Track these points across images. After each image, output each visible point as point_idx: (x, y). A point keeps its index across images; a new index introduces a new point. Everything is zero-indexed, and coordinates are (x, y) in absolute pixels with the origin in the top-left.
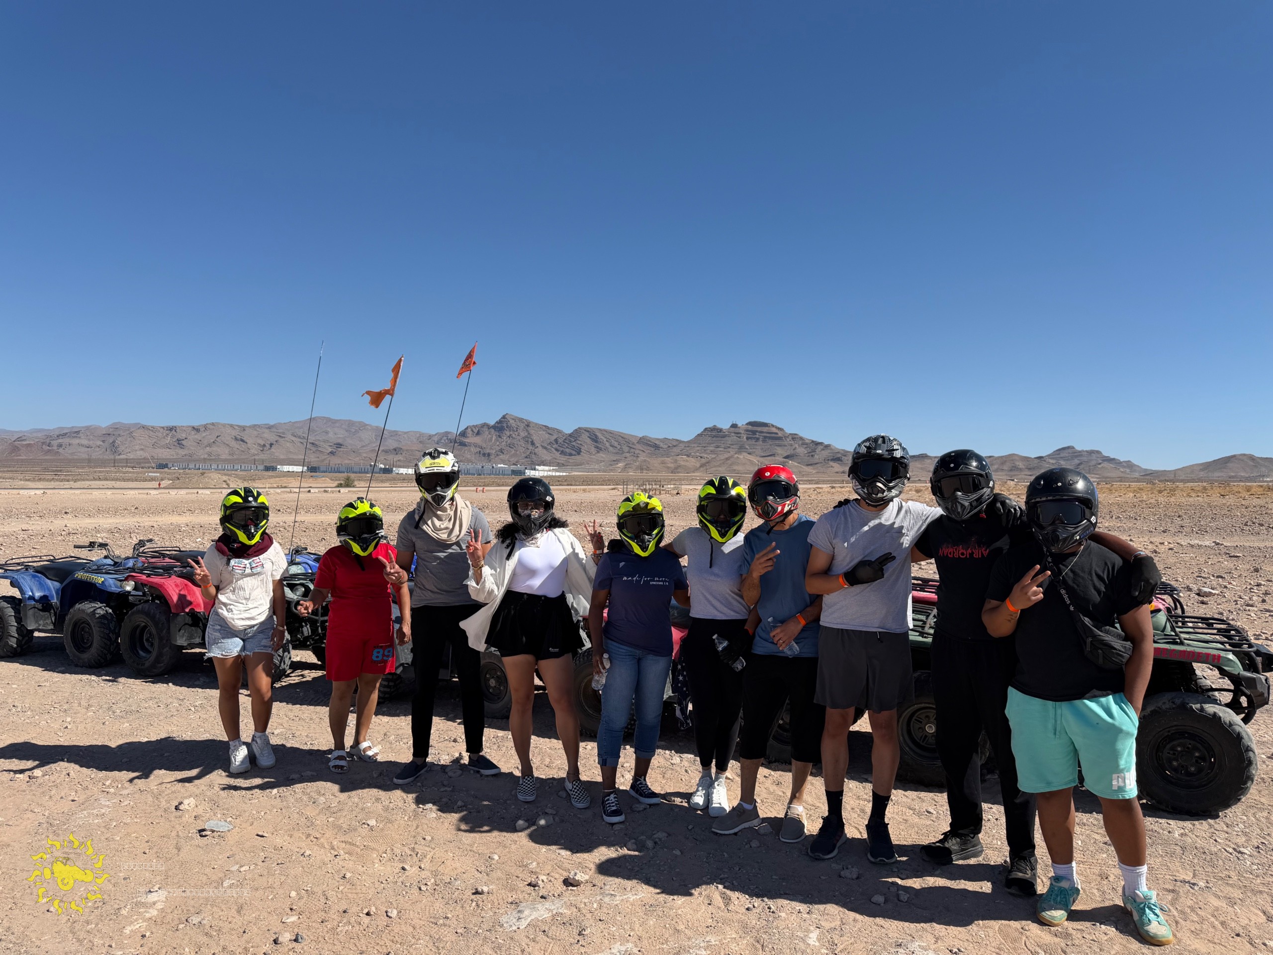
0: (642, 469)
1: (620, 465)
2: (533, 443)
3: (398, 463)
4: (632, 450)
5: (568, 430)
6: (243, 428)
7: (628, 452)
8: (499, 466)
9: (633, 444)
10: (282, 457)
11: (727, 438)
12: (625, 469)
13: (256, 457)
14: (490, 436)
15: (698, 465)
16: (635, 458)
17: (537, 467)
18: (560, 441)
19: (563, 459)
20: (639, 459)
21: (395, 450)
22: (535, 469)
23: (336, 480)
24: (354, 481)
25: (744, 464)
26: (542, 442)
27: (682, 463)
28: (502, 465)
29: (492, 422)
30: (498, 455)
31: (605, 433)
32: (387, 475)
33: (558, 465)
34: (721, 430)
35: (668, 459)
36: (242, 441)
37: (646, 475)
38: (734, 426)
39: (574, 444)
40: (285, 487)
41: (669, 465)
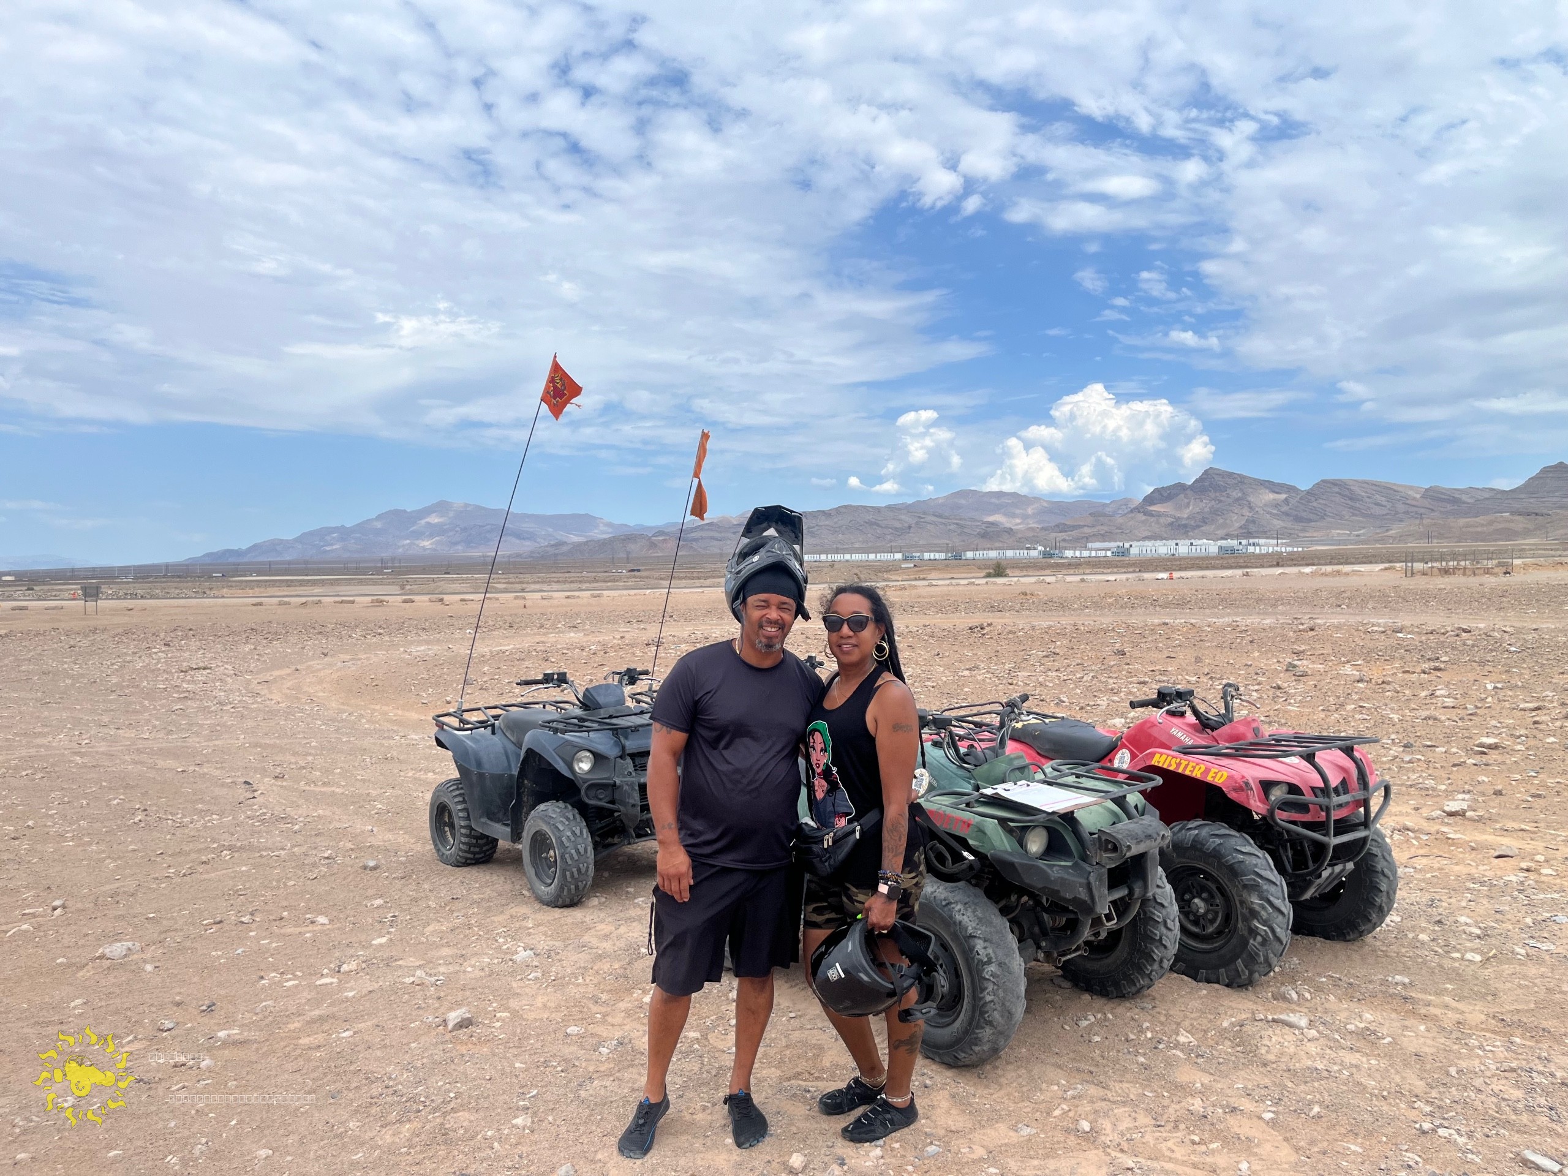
0: (1429, 537)
1: (1391, 532)
2: (1251, 508)
3: (1063, 544)
4: (1412, 509)
5: (1304, 486)
6: (878, 510)
7: (1407, 513)
8: (1201, 542)
9: (1414, 500)
10: (921, 542)
13: (893, 544)
14: (1186, 501)
15: (1532, 527)
16: (1417, 521)
18: (1292, 501)
19: (1297, 528)
20: (1426, 522)
21: (1057, 526)
22: (1254, 545)
23: (985, 568)
24: (1006, 568)
26: (1265, 505)
27: (1503, 525)
28: (1205, 541)
29: (1190, 482)
30: (1198, 527)
31: (1365, 485)
32: (1048, 560)
33: (1289, 536)
35: (1477, 519)
36: (878, 525)
39: (1315, 504)
40: (924, 579)
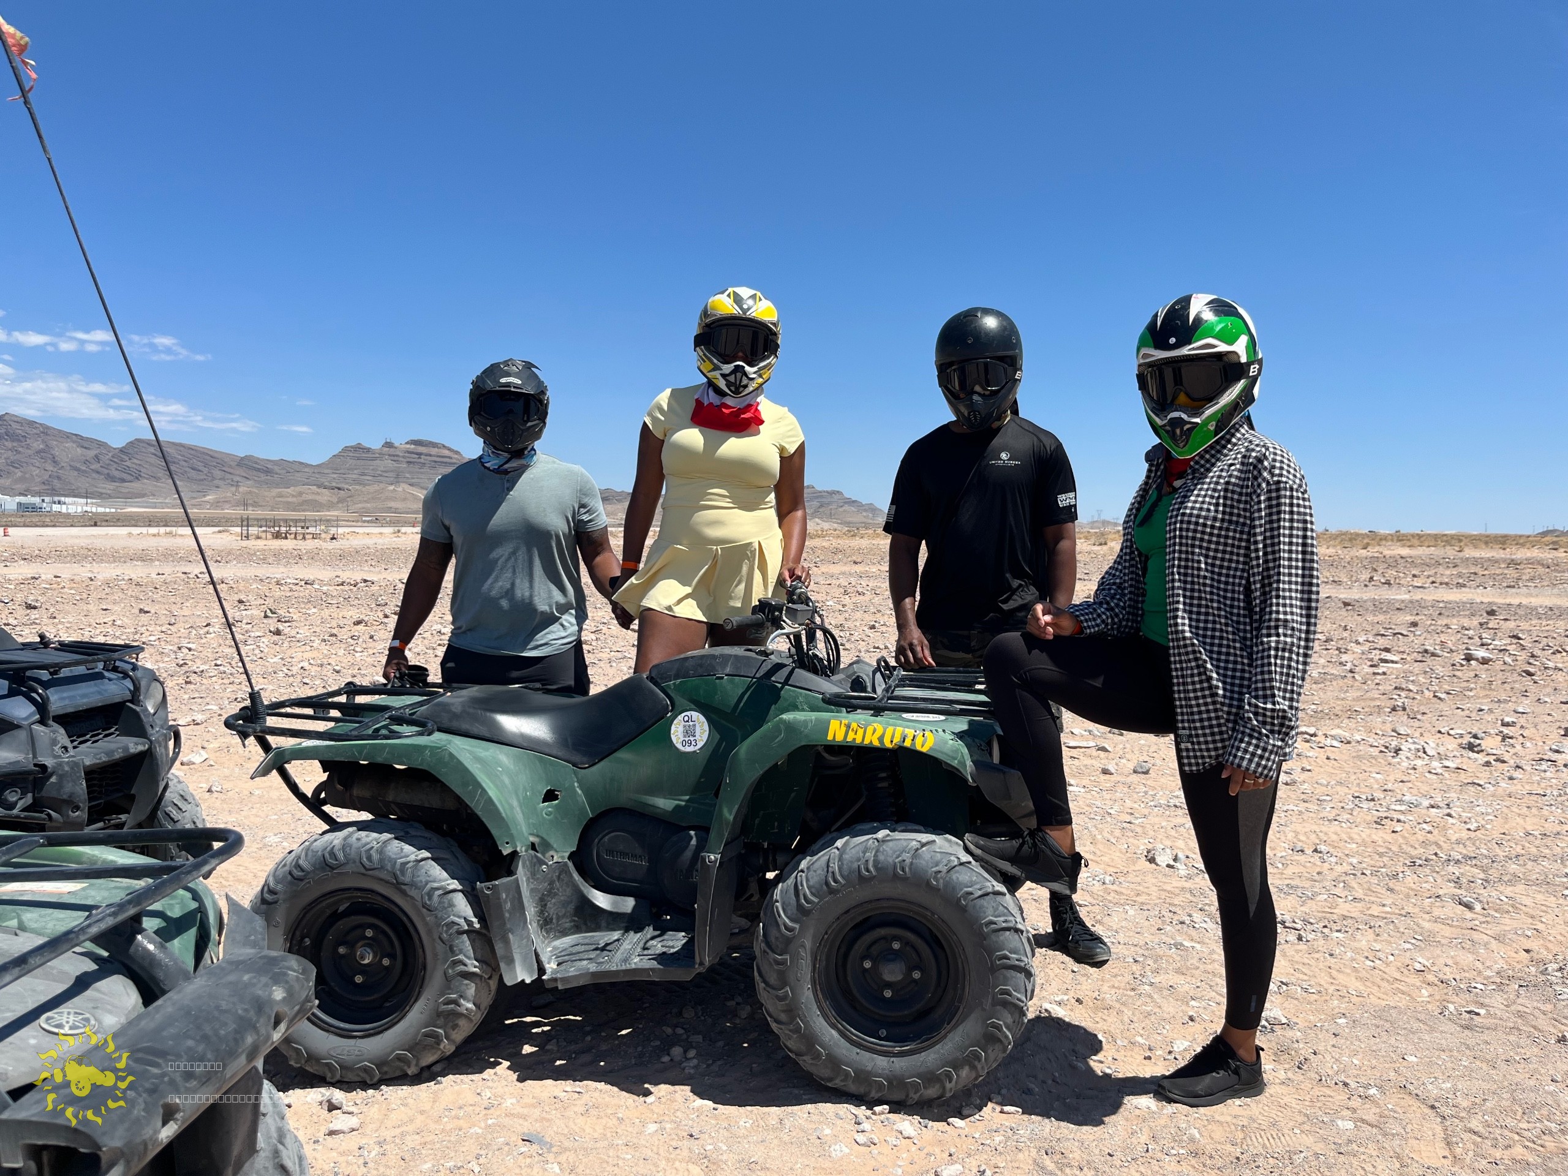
0: (245, 505)
1: (208, 498)
2: (54, 462)
4: (228, 476)
5: (116, 443)
7: (222, 479)
9: (230, 467)
11: (378, 462)
12: (216, 504)
15: (335, 500)
16: (234, 489)
17: (63, 499)
18: (105, 459)
19: (108, 487)
20: (241, 489)
22: (59, 503)
25: (405, 499)
26: (72, 460)
27: (310, 497)
31: (180, 448)
33: (100, 496)
34: (368, 450)
35: (288, 490)
37: (250, 512)
38: (389, 445)
39: (128, 463)
41: (290, 500)
